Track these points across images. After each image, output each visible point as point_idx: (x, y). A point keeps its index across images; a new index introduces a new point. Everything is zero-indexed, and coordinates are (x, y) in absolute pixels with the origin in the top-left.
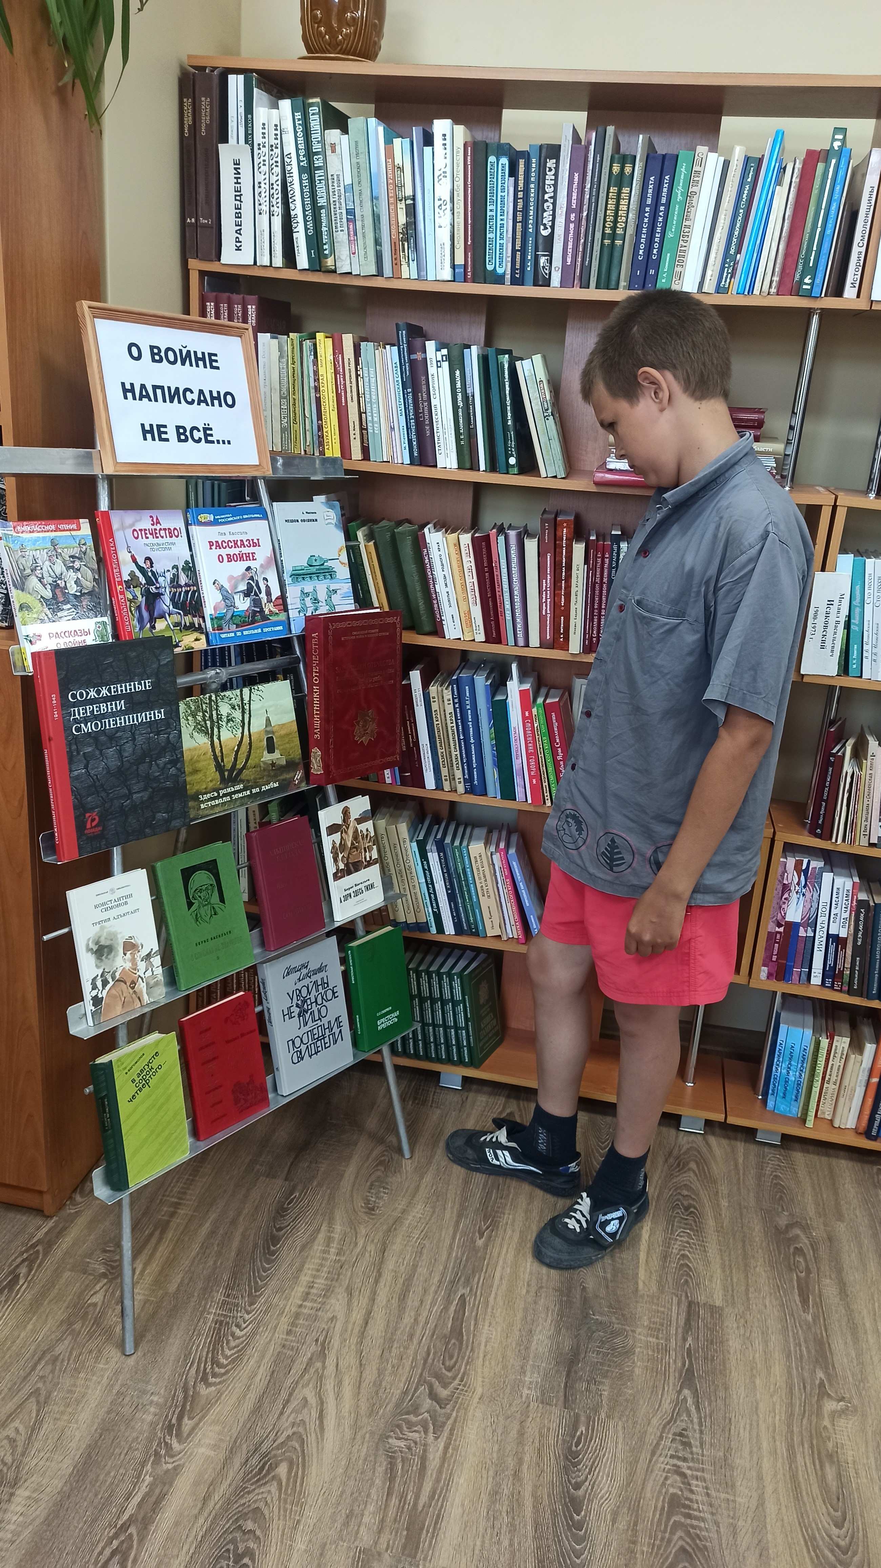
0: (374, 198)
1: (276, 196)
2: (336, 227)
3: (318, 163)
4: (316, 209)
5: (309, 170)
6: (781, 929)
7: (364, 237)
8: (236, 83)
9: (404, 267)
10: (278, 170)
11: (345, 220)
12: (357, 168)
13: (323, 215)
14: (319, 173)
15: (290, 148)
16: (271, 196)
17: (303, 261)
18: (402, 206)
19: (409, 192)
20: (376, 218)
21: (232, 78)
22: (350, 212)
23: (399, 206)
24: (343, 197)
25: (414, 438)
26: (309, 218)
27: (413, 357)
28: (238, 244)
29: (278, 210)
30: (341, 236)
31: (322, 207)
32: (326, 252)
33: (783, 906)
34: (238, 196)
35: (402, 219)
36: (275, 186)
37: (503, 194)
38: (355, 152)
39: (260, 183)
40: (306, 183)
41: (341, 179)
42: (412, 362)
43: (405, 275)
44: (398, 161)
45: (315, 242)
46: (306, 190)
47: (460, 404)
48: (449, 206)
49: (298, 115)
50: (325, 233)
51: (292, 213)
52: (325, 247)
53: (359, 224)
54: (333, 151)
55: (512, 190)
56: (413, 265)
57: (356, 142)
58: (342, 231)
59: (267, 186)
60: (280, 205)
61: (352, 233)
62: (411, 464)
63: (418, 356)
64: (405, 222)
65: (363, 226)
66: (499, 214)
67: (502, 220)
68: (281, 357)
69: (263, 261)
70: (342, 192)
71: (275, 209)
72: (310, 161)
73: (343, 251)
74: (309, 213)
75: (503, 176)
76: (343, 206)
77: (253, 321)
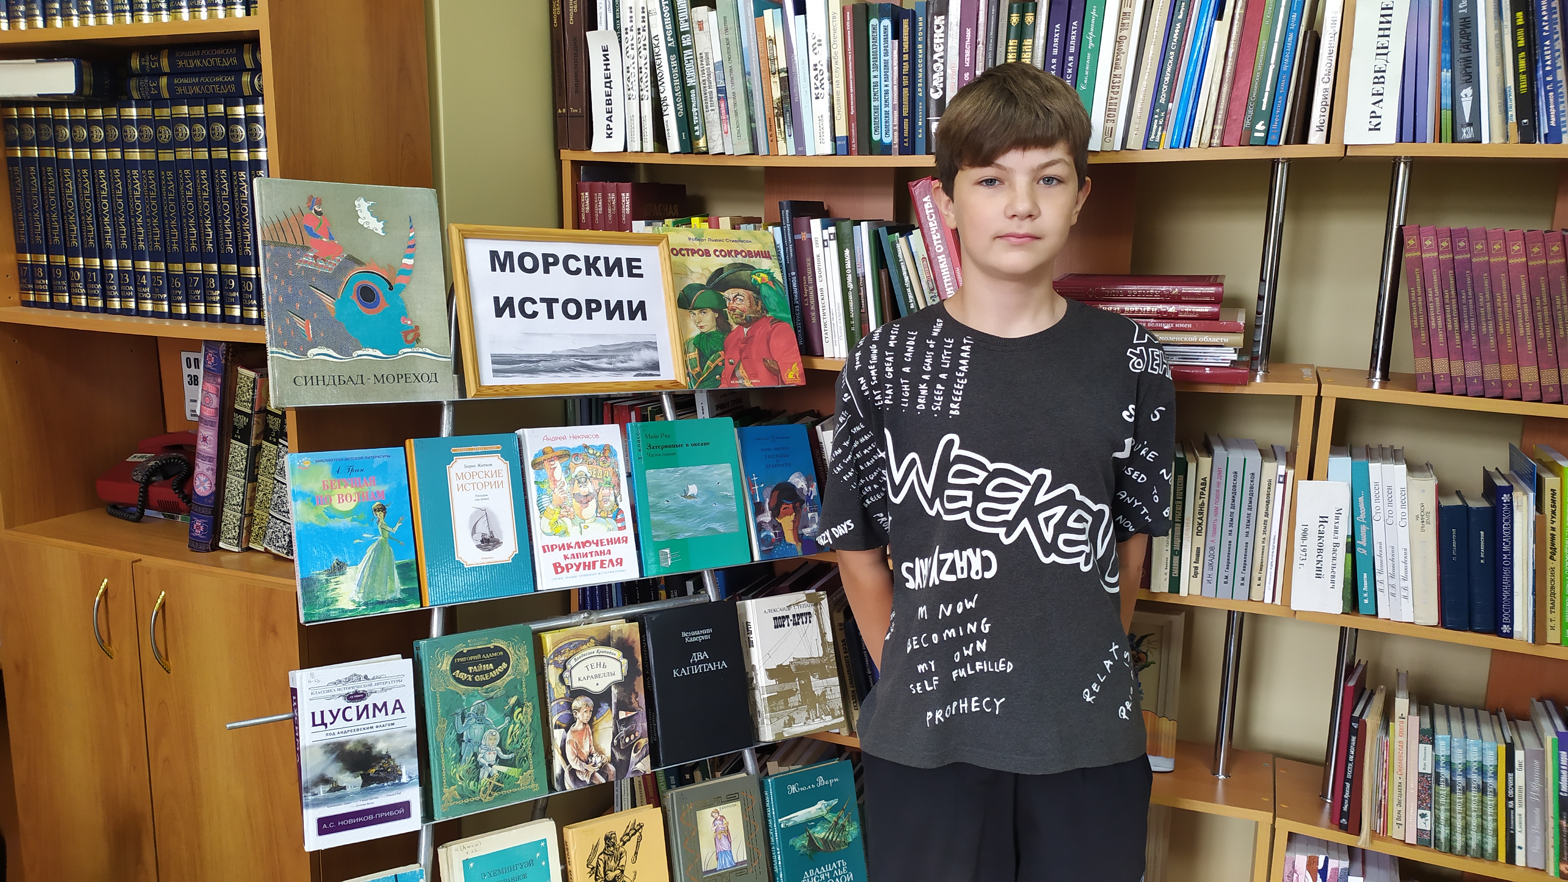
0: (745, 74)
1: (644, 80)
2: (707, 107)
3: (686, 42)
4: (685, 90)
5: (677, 51)
7: (736, 114)
9: (781, 143)
11: (715, 99)
12: (726, 44)
13: (693, 95)
14: (687, 53)
15: (657, 30)
16: (640, 80)
17: (674, 143)
18: (775, 80)
19: (782, 64)
20: (748, 95)
22: (722, 91)
23: (773, 80)
24: (712, 75)
26: (679, 100)
27: (797, 237)
28: (609, 132)
29: (647, 94)
30: (712, 116)
31: (693, 87)
32: (697, 133)
34: (608, 83)
35: (777, 93)
36: (644, 70)
37: (886, 58)
38: (724, 28)
39: (628, 68)
40: (674, 64)
41: (710, 57)
42: (797, 242)
43: (782, 151)
44: (769, 33)
45: (686, 124)
46: (675, 71)
47: (851, 286)
48: (826, 75)
50: (695, 114)
51: (662, 96)
52: (696, 128)
53: (730, 102)
54: (701, 29)
55: (896, 52)
56: (791, 141)
57: (725, 18)
58: (712, 110)
59: (636, 71)
60: (649, 88)
61: (723, 111)
63: (804, 236)
64: (779, 95)
65: (735, 104)
66: (883, 79)
67: (886, 86)
69: (634, 146)
70: (712, 70)
71: (644, 93)
72: (678, 41)
73: (715, 131)
74: (679, 94)
75: (886, 39)
76: (713, 83)
77: (627, 209)
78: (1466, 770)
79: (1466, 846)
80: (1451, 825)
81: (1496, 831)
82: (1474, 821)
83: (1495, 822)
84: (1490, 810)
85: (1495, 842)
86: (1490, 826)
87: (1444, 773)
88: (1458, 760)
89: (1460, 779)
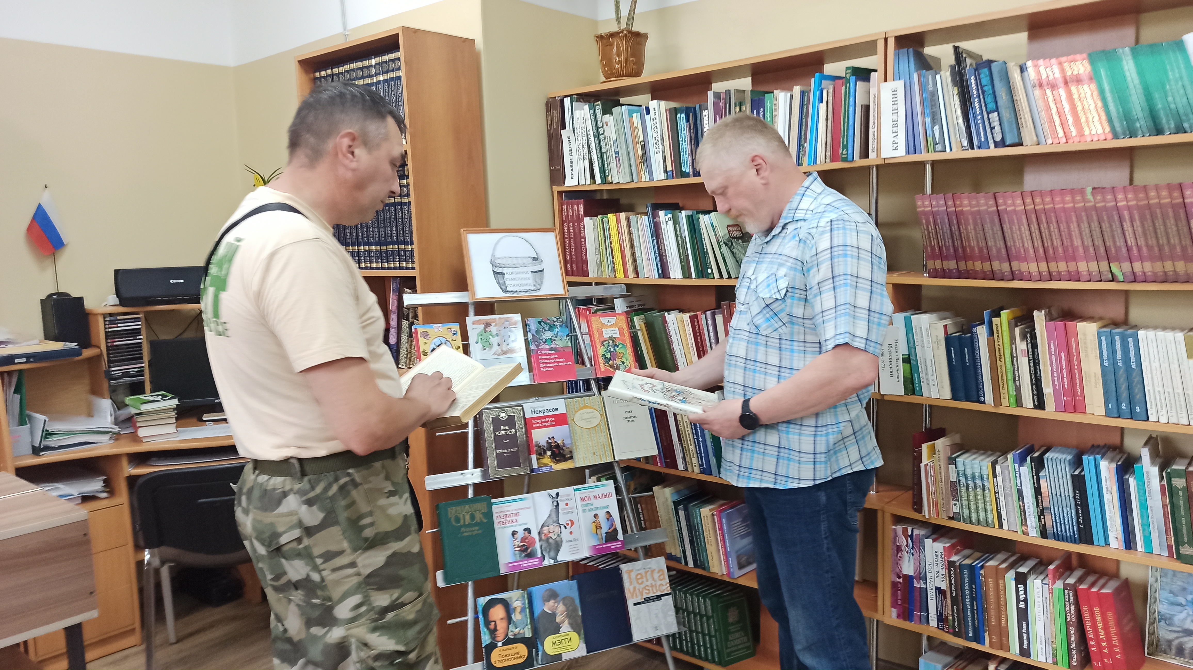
0: (627, 144)
1: (585, 151)
2: (611, 161)
3: (601, 132)
4: (601, 154)
5: (597, 136)
6: (901, 580)
7: (624, 164)
8: (567, 101)
9: (643, 175)
10: (585, 138)
11: (614, 157)
12: (617, 131)
13: (605, 156)
14: (602, 137)
15: (590, 127)
16: (583, 151)
17: (598, 180)
18: (639, 146)
19: (642, 139)
20: (628, 154)
21: (566, 99)
22: (617, 153)
24: (612, 146)
25: (659, 264)
26: (599, 159)
27: (655, 220)
28: (572, 176)
29: (586, 157)
30: (613, 165)
31: (605, 153)
32: (608, 174)
33: (900, 562)
35: (640, 152)
36: (583, 146)
37: (684, 132)
38: (616, 123)
40: (597, 142)
41: (611, 137)
42: (655, 223)
43: (644, 180)
44: (636, 125)
45: (603, 170)
46: (598, 145)
47: (680, 243)
48: (661, 142)
49: (592, 111)
50: (606, 165)
51: (592, 157)
52: (607, 172)
53: (621, 158)
54: (607, 125)
55: (688, 129)
56: (647, 174)
57: (617, 119)
58: (613, 162)
59: (580, 147)
60: (587, 154)
61: (618, 163)
62: (659, 278)
63: (657, 220)
64: (643, 153)
65: (623, 159)
66: (683, 142)
67: (685, 145)
68: (594, 228)
69: (582, 182)
70: (612, 144)
71: (585, 157)
72: (598, 132)
73: (614, 172)
74: (599, 156)
75: (683, 123)
76: (613, 150)
77: (582, 212)
78: (973, 478)
79: (979, 521)
80: (969, 509)
81: (992, 510)
82: (981, 506)
83: (991, 507)
84: (988, 499)
85: (992, 517)
86: (989, 508)
87: (963, 480)
88: (969, 472)
89: (971, 483)
